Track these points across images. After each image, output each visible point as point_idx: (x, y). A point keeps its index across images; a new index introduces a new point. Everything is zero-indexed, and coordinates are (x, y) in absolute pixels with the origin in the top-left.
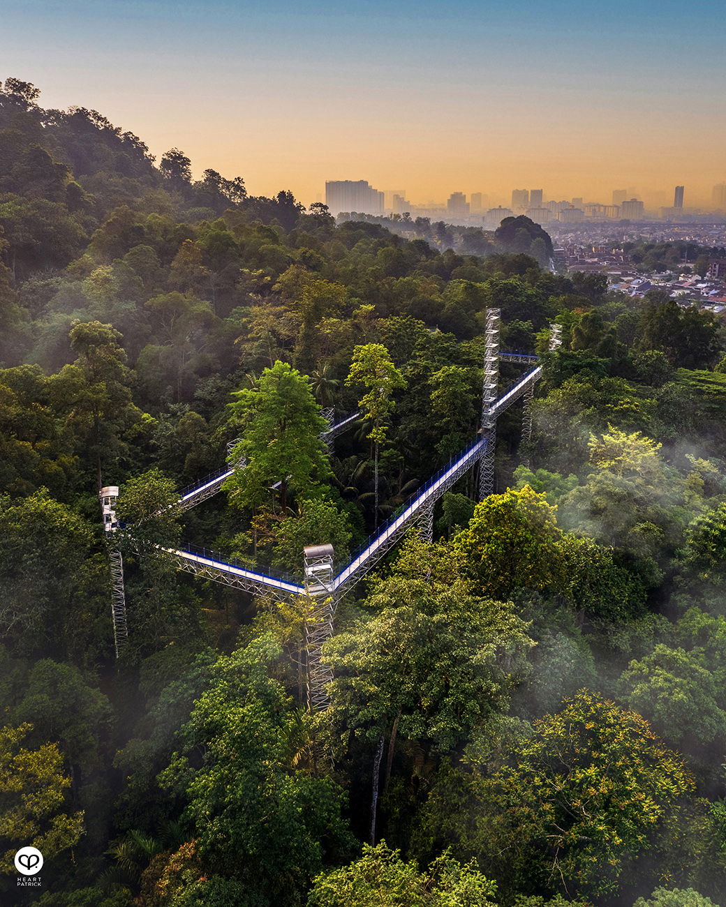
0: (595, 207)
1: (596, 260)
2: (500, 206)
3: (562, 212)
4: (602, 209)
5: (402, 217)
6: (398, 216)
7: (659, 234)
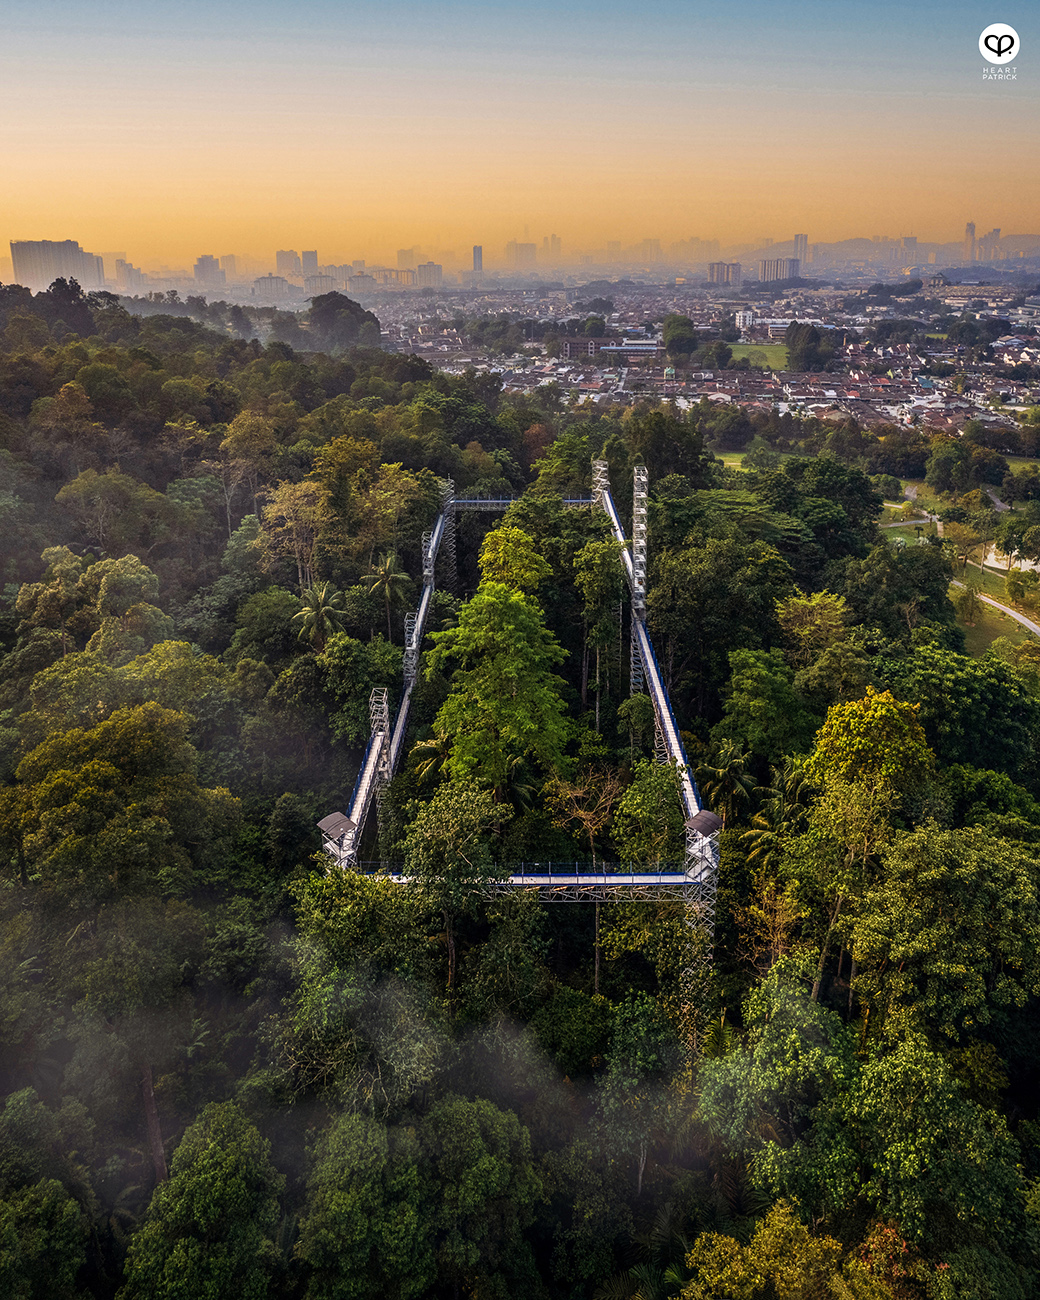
0: (386, 272)
1: (430, 344)
2: (270, 274)
3: (350, 279)
4: (394, 274)
5: (166, 296)
6: (159, 296)
7: (472, 305)
